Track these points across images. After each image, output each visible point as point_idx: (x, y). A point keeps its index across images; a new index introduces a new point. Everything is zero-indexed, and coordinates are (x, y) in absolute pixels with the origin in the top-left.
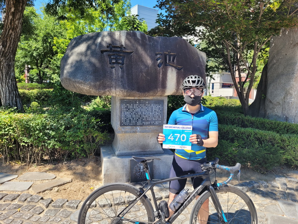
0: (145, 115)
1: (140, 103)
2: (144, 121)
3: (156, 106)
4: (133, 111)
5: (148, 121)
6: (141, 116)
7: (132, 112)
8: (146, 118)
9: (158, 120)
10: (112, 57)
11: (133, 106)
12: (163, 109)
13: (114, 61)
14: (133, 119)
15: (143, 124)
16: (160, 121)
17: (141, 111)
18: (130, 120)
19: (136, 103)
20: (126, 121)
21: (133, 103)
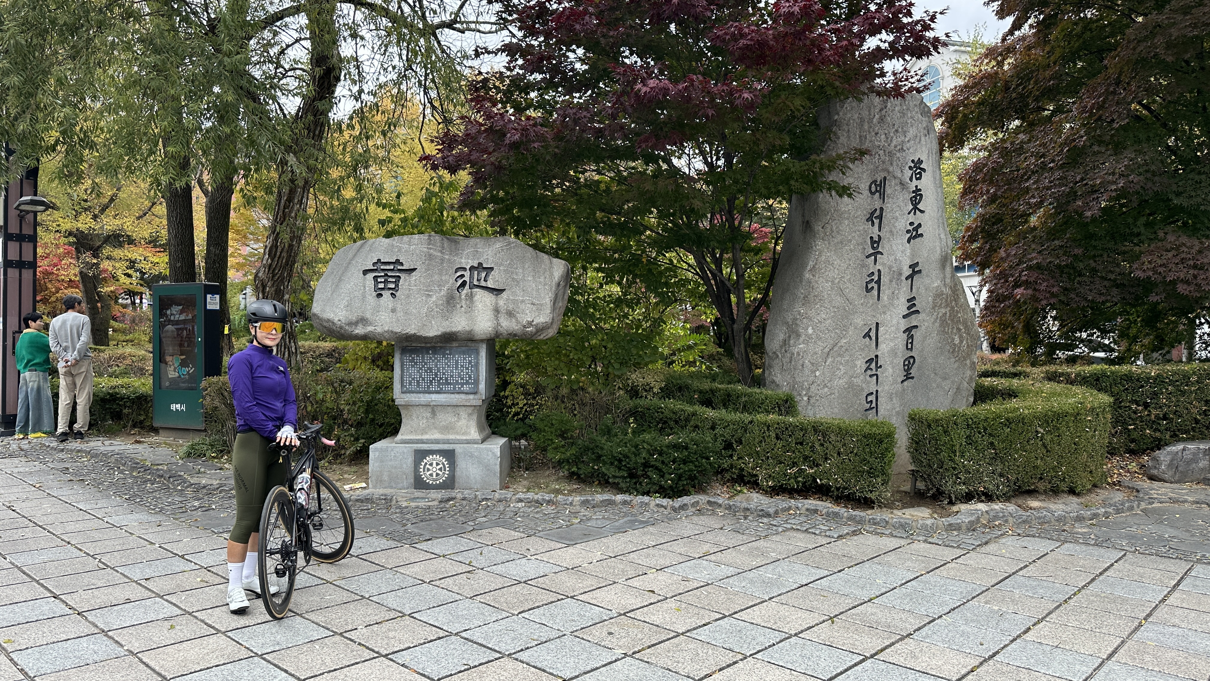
0: (444, 374)
1: (435, 353)
2: (443, 384)
3: (464, 359)
4: (423, 366)
5: (450, 384)
6: (436, 375)
7: (421, 369)
8: (446, 379)
9: (467, 383)
10: (379, 280)
11: (423, 358)
12: (477, 365)
13: (381, 286)
14: (423, 379)
15: (442, 389)
16: (473, 384)
17: (436, 366)
18: (418, 382)
19: (428, 353)
20: (410, 384)
21: (422, 353)
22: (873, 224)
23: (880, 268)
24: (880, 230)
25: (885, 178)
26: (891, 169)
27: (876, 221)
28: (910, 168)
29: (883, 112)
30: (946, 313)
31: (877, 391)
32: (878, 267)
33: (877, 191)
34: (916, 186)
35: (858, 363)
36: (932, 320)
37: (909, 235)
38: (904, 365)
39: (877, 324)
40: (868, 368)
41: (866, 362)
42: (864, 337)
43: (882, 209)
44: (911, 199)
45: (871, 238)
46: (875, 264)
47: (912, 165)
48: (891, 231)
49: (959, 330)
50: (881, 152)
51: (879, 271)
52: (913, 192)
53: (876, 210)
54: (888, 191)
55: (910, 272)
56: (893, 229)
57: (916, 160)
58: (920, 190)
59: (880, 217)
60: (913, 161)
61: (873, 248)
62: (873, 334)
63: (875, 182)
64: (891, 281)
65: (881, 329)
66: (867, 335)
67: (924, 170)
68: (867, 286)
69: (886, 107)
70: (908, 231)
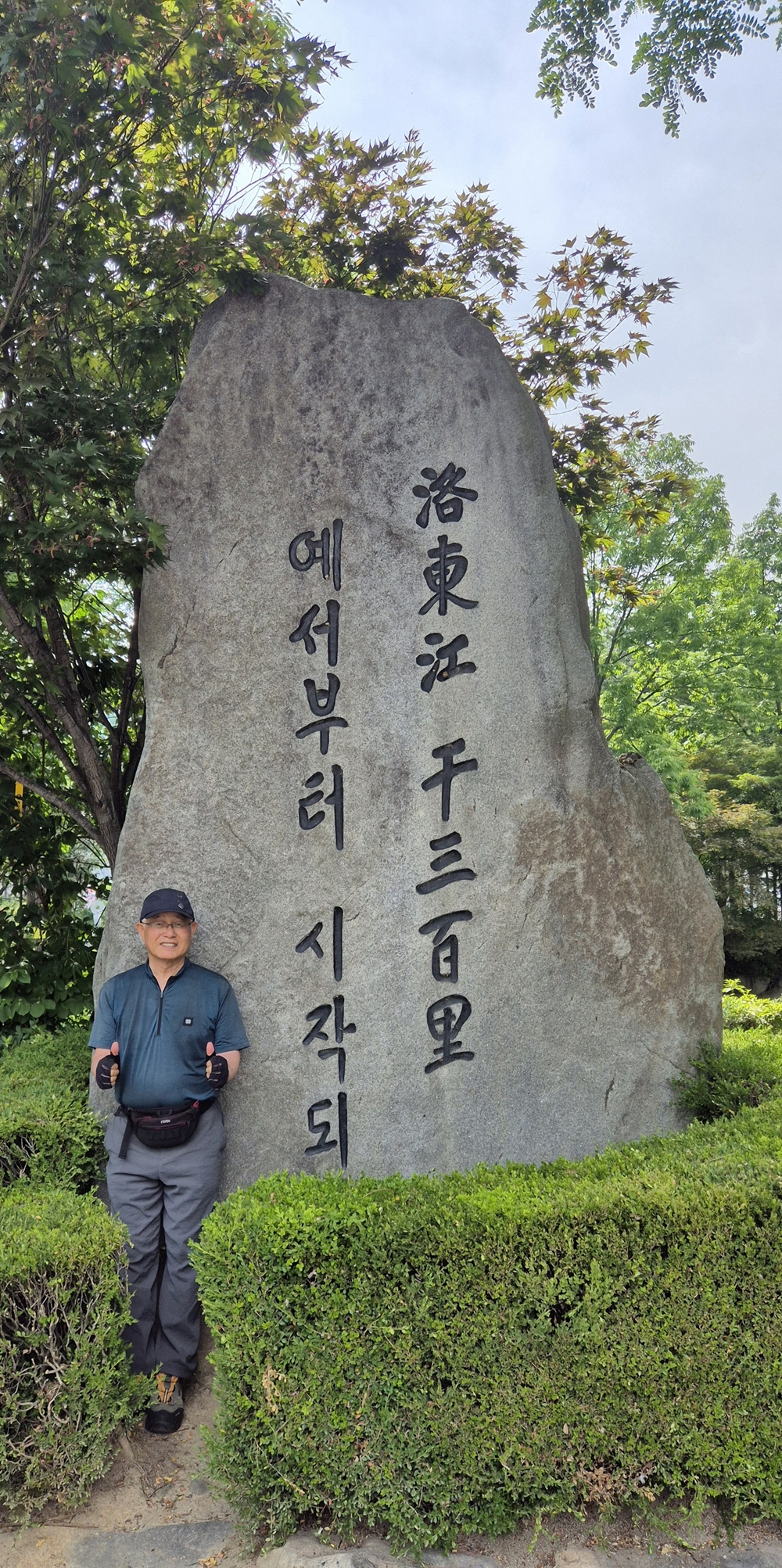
22: (311, 647)
23: (339, 761)
24: (332, 662)
25: (338, 523)
26: (354, 499)
27: (321, 640)
28: (418, 491)
29: (325, 354)
30: (571, 874)
31: (342, 1097)
32: (332, 758)
33: (312, 559)
34: (443, 539)
35: (283, 1019)
36: (523, 893)
37: (425, 670)
38: (431, 1023)
39: (338, 911)
40: (316, 1032)
41: (310, 1016)
42: (300, 948)
43: (333, 606)
44: (427, 572)
45: (309, 683)
46: (324, 750)
47: (426, 483)
48: (369, 663)
49: (627, 918)
50: (323, 457)
51: (337, 769)
52: (432, 553)
53: (315, 609)
54: (351, 555)
55: (437, 765)
56: (376, 657)
57: (439, 469)
58: (457, 547)
59: (332, 629)
60: (426, 473)
61: (315, 708)
62: (325, 938)
63: (307, 535)
64: (375, 795)
65: (347, 926)
66: (309, 941)
67: (472, 495)
68: (303, 811)
69: (332, 339)
70: (422, 660)
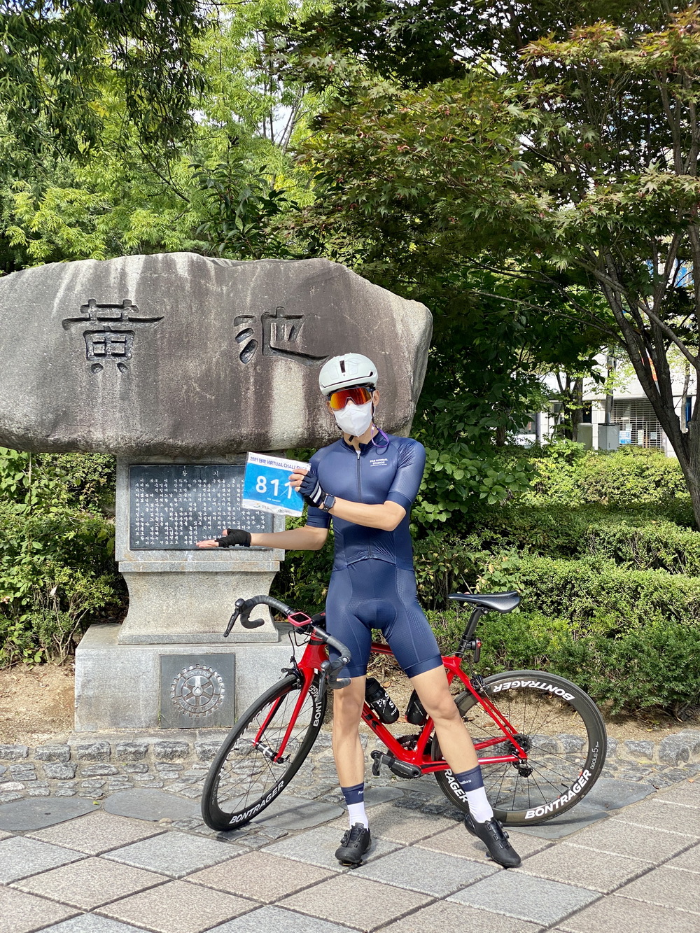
0: (210, 514)
1: (192, 475)
2: (208, 531)
4: (171, 500)
7: (167, 505)
8: (215, 524)
10: (95, 339)
11: (171, 484)
13: (100, 350)
14: (172, 524)
17: (195, 499)
19: (179, 476)
20: (147, 534)
21: (169, 477)
